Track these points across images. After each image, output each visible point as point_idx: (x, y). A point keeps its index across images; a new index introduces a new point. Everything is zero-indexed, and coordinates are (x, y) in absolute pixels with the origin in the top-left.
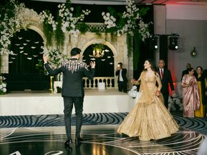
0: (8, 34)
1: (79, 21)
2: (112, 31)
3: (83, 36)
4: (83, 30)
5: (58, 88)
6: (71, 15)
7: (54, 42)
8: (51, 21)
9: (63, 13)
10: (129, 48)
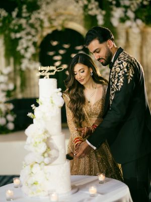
0: (30, 37)
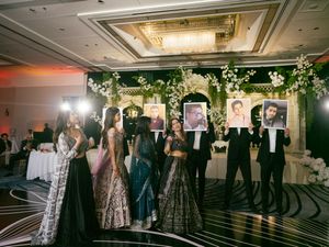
0: (176, 97)
1: (244, 82)
2: (281, 90)
3: (248, 96)
5: (216, 148)
6: (235, 76)
7: (218, 102)
8: (215, 83)
9: (226, 74)
10: (300, 107)
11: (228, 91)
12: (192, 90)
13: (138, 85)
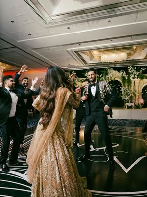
1: (139, 74)
3: (141, 81)
4: (142, 78)
5: (128, 106)
6: (135, 71)
7: (127, 85)
8: (125, 75)
9: (131, 70)
11: (131, 79)
12: (113, 79)
13: (85, 77)
